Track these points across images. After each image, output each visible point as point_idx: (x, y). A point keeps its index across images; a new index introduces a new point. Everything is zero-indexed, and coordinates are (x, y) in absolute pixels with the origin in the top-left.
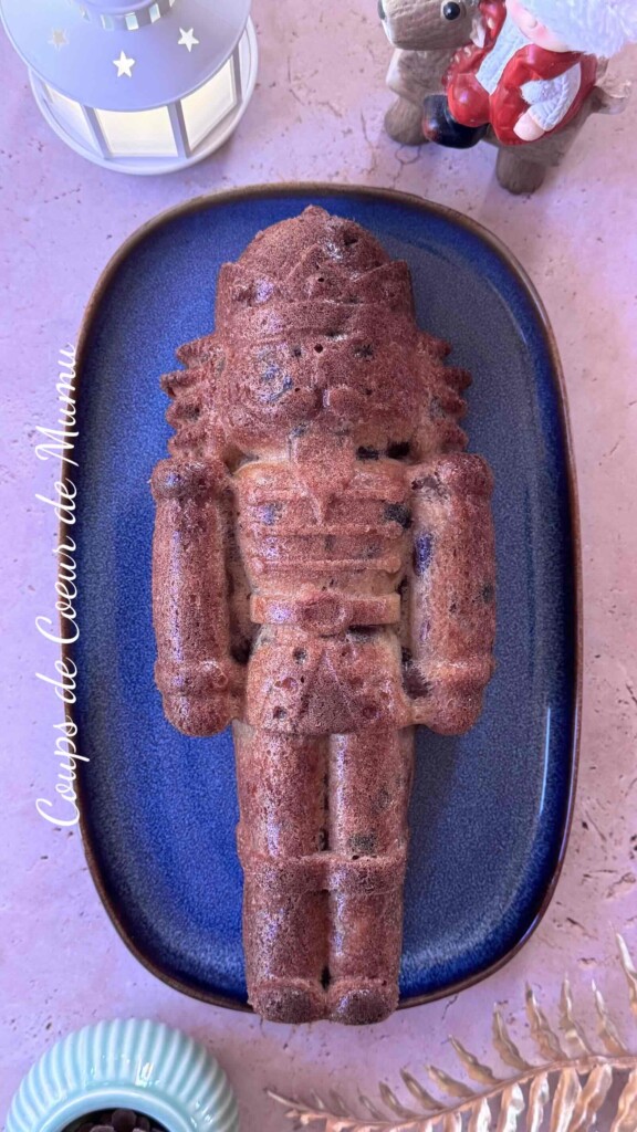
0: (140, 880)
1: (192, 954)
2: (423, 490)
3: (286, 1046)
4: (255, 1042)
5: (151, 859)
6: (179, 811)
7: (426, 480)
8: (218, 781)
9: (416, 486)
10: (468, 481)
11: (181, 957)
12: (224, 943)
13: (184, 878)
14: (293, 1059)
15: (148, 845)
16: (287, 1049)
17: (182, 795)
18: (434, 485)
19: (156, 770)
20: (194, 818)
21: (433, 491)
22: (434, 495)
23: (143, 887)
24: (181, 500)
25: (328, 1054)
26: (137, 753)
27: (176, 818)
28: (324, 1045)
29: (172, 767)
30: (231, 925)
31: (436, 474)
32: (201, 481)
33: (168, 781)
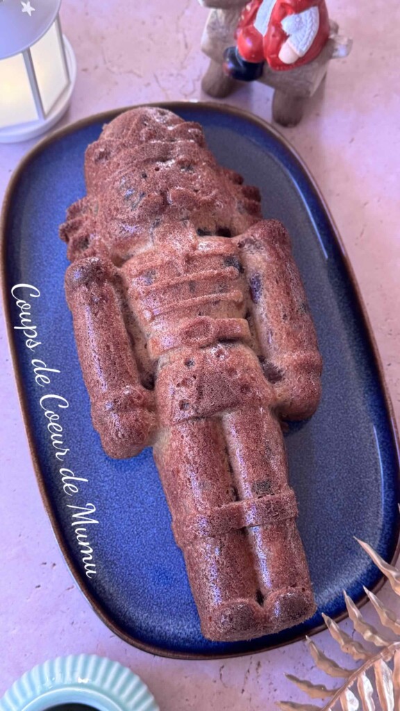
0: (110, 581)
1: (159, 628)
2: (246, 247)
3: (243, 691)
4: (220, 693)
5: (115, 564)
6: (129, 525)
7: (246, 240)
8: (151, 499)
9: (241, 245)
10: (274, 234)
11: (152, 632)
12: (180, 616)
13: (142, 573)
14: (250, 699)
15: (111, 555)
16: (244, 693)
17: (128, 514)
18: (252, 242)
19: (106, 500)
20: (140, 529)
21: (253, 246)
22: (254, 248)
23: (113, 586)
24: (87, 284)
25: (275, 690)
26: (91, 490)
27: (127, 531)
28: (271, 684)
29: (117, 495)
30: (183, 601)
31: (252, 235)
32: (98, 268)
33: (116, 506)
